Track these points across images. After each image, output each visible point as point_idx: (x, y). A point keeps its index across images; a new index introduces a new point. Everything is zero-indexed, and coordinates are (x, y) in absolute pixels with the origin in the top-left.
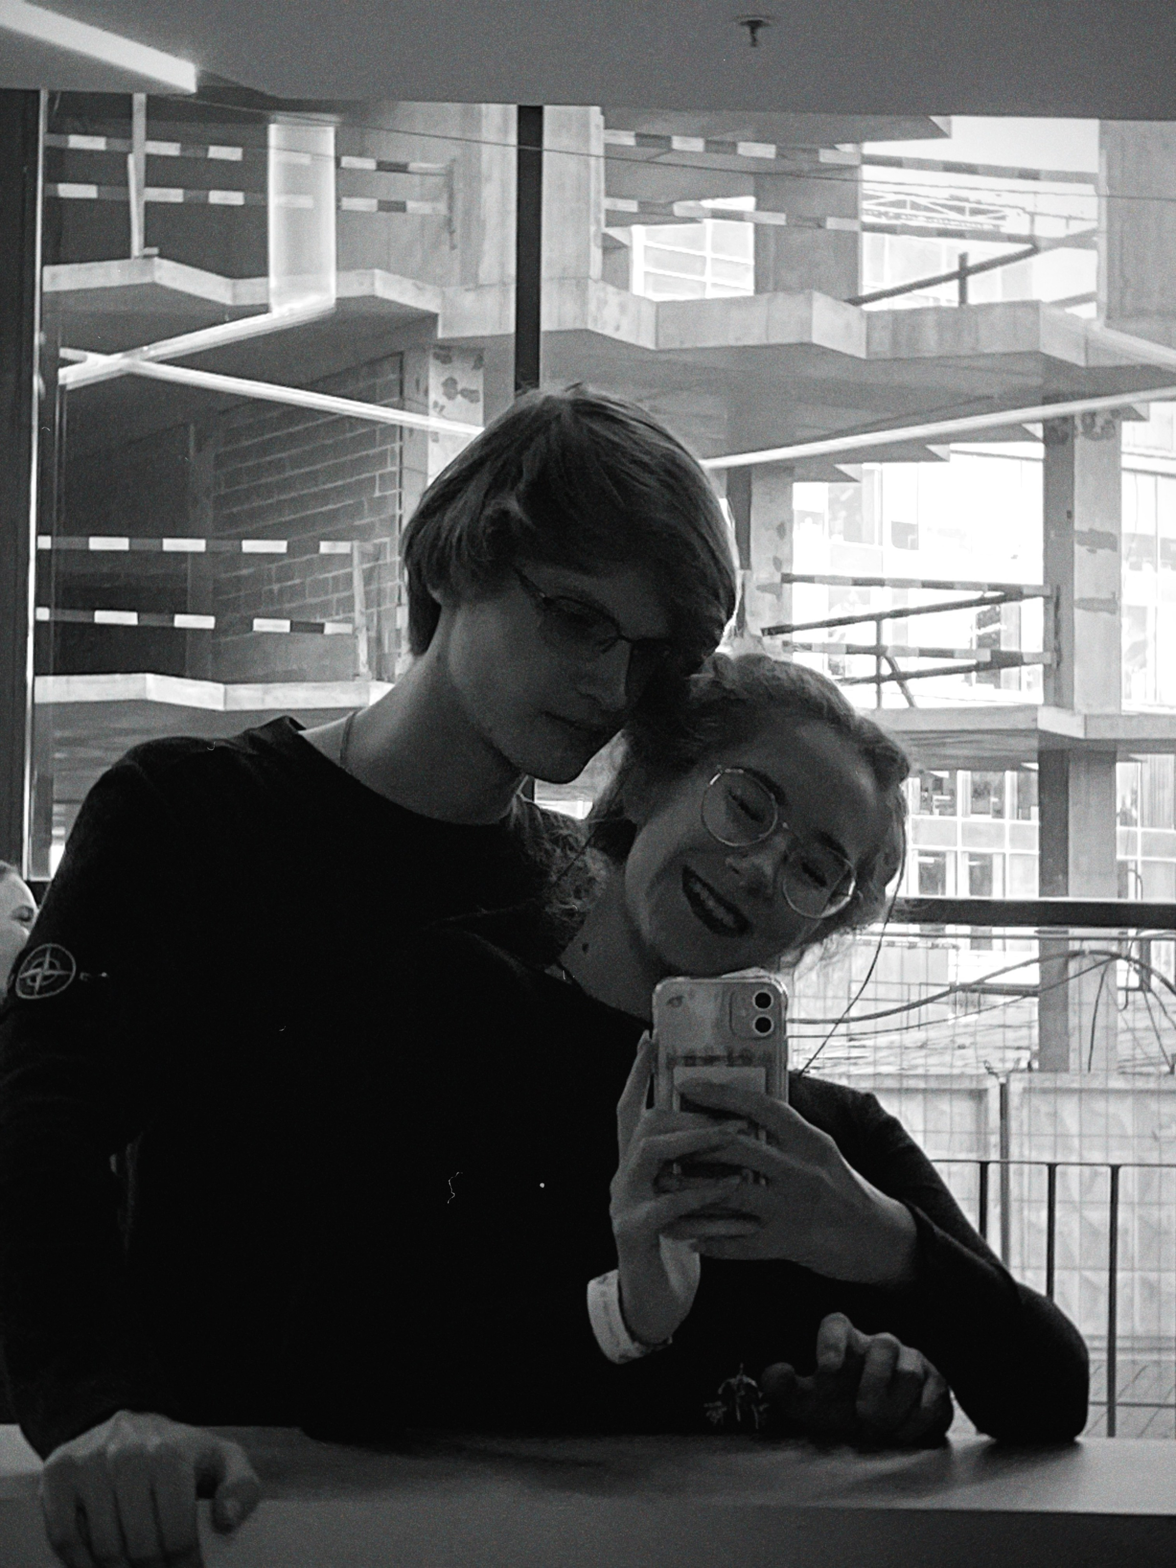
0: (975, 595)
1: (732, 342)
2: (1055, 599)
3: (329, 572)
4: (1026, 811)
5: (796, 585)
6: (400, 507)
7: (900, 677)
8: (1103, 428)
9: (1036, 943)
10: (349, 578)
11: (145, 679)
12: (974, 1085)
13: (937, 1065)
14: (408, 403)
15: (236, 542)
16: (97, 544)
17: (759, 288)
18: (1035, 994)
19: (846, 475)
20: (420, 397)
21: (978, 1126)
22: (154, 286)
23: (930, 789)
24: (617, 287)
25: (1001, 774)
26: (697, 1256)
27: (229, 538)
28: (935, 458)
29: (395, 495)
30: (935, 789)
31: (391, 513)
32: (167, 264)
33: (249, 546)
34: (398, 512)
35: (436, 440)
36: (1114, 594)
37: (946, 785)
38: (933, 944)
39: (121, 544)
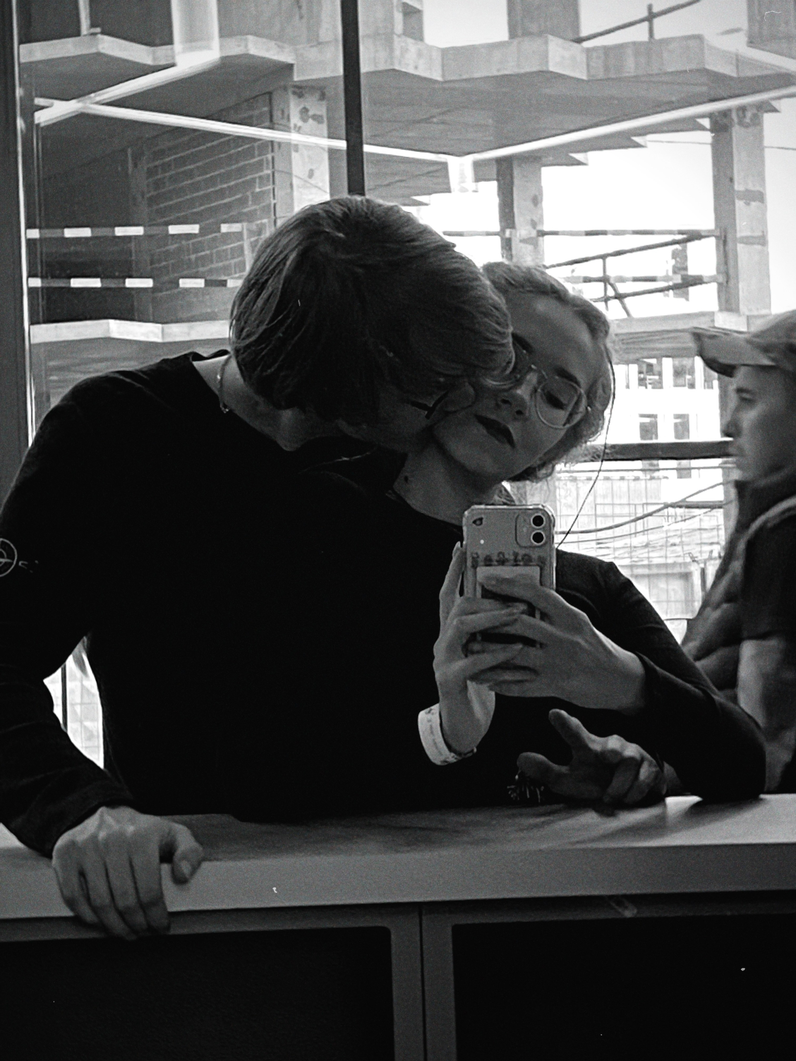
0: (669, 238)
1: (495, 73)
2: (723, 238)
3: (228, 244)
4: (710, 383)
5: (546, 237)
6: (274, 198)
7: (620, 297)
8: (751, 120)
9: (720, 471)
10: (241, 248)
11: (108, 324)
12: (683, 570)
13: (657, 558)
14: (276, 126)
15: (165, 227)
16: (69, 233)
17: (513, 33)
18: (720, 507)
19: (577, 160)
20: (284, 122)
21: (686, 596)
22: (99, 54)
23: (645, 372)
24: (415, 39)
25: (692, 359)
26: (493, 693)
27: (158, 225)
28: (638, 146)
29: (269, 190)
30: (647, 372)
31: (267, 202)
32: (106, 38)
33: (173, 230)
34: (273, 202)
35: (297, 151)
36: (763, 232)
37: (656, 369)
38: (651, 476)
39: (86, 232)
